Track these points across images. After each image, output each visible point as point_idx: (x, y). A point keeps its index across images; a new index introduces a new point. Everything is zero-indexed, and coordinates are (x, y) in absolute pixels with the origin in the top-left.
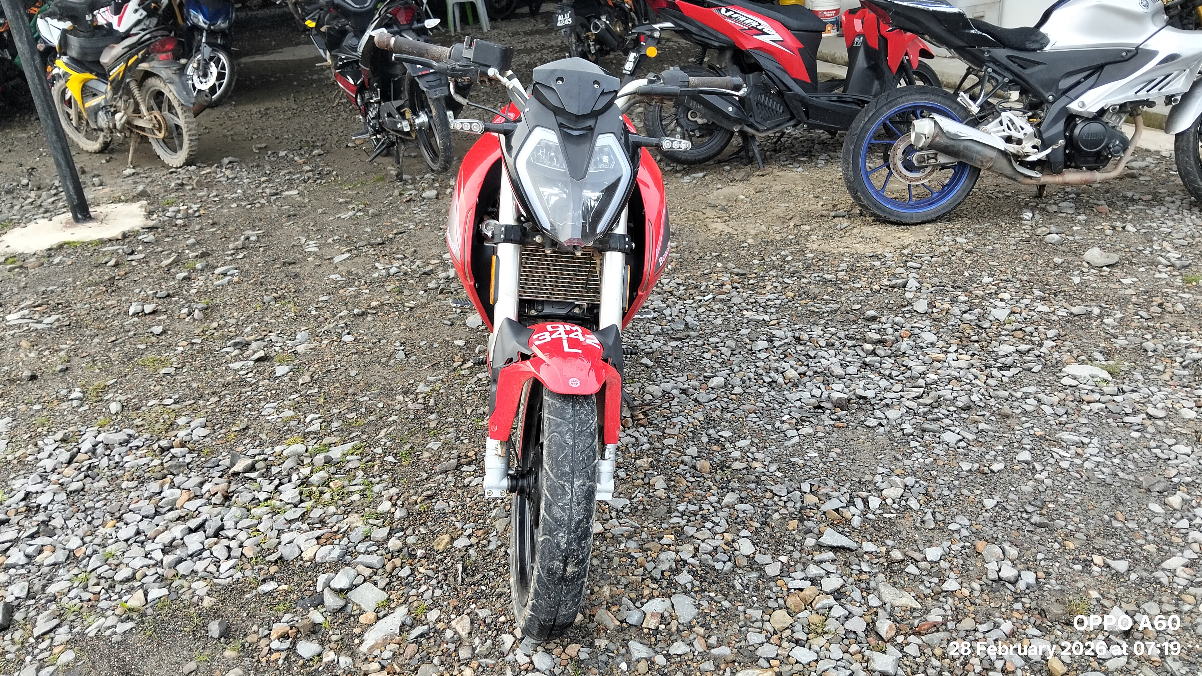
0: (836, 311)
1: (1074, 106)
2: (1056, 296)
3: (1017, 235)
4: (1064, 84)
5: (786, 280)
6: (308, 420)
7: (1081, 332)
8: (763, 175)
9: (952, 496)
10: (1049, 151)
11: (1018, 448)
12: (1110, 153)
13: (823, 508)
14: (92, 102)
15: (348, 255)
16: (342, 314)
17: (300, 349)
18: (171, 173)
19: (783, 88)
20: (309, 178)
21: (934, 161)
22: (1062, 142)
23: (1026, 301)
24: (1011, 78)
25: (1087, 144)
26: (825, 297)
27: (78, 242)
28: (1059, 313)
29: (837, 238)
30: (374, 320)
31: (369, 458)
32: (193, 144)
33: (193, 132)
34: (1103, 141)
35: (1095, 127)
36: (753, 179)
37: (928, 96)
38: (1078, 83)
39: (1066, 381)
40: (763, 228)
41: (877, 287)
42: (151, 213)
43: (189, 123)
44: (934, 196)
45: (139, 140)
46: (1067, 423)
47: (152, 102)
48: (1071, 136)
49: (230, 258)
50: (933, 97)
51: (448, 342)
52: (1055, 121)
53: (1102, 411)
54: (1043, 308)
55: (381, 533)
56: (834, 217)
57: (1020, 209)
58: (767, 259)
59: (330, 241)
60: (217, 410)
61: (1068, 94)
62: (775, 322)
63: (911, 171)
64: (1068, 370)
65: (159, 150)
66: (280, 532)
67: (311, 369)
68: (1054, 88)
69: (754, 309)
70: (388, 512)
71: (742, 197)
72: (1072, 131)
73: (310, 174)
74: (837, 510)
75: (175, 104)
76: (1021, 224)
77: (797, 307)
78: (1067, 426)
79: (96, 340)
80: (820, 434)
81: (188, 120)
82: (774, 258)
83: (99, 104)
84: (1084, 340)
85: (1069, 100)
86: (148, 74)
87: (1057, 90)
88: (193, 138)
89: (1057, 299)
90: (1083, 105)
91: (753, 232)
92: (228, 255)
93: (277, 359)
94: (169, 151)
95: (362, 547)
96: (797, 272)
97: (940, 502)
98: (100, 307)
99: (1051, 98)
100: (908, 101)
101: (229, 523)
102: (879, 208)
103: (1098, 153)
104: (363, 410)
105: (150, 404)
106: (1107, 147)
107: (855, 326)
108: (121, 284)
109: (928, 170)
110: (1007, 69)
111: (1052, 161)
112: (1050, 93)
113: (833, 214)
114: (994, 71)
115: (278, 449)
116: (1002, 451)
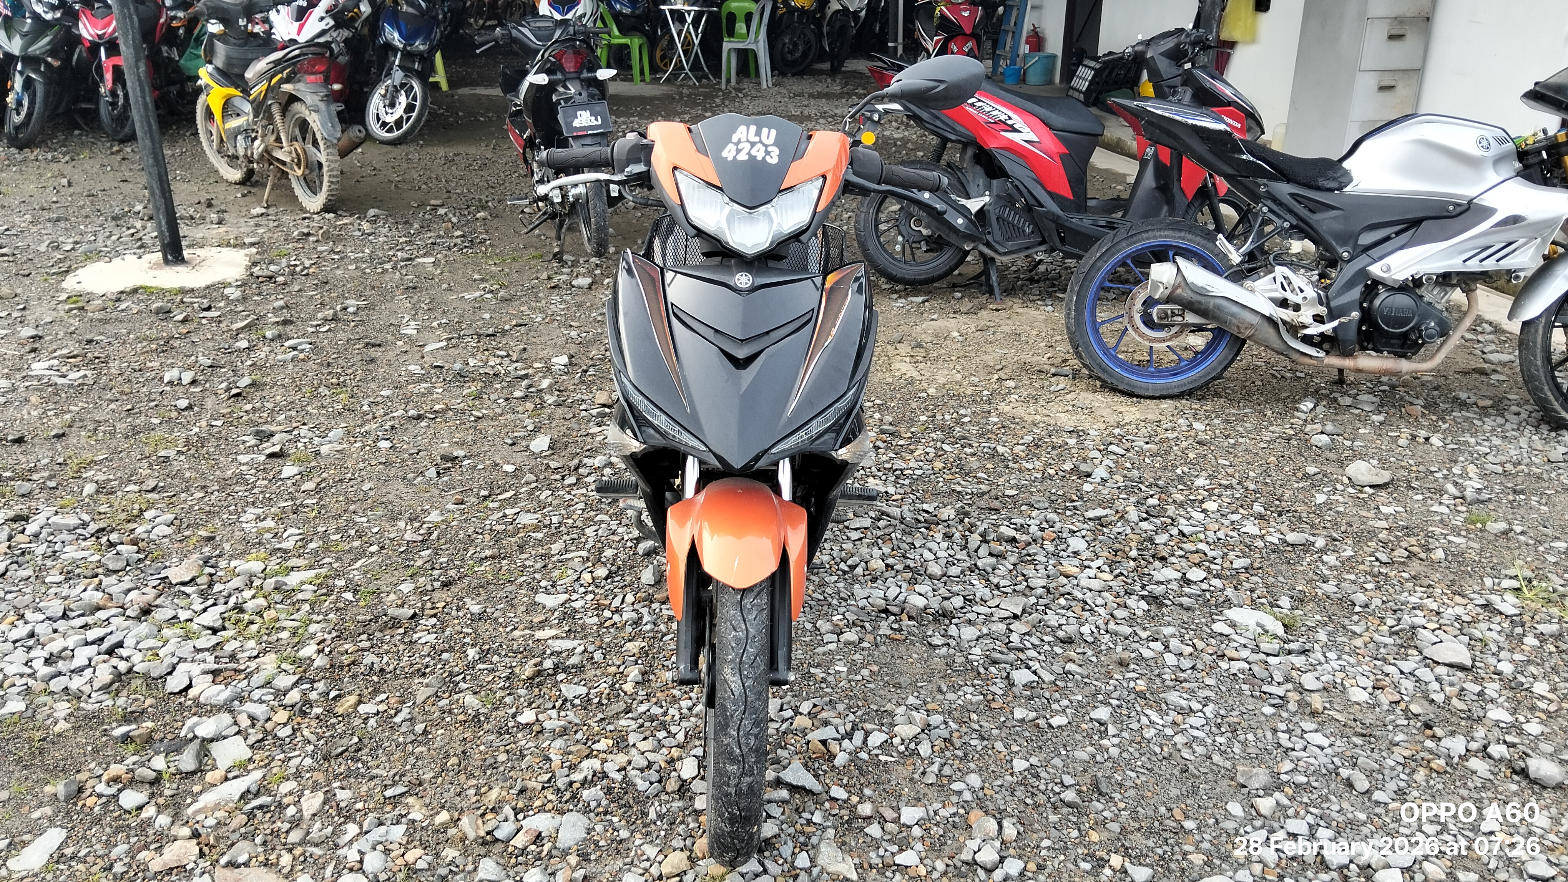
0: (983, 494)
1: (1376, 270)
2: (1280, 515)
3: (1278, 429)
4: (1366, 239)
5: (945, 447)
6: (285, 536)
7: (1284, 568)
8: (997, 310)
9: (979, 748)
10: (1335, 323)
11: (1101, 702)
12: (1421, 337)
13: (809, 737)
14: (234, 123)
15: (444, 343)
16: (395, 414)
17: (324, 450)
18: (304, 219)
19: (1032, 201)
20: (455, 245)
21: (1180, 319)
22: (1355, 315)
23: (1235, 517)
24: (1295, 222)
25: (1388, 320)
26: (980, 475)
27: (156, 288)
28: (1268, 538)
29: (1042, 402)
30: (428, 427)
31: (324, 591)
32: (333, 187)
33: (335, 173)
34: (1412, 319)
35: (1403, 300)
36: (983, 313)
37: (1183, 234)
38: (1388, 239)
39: (1220, 627)
40: (959, 377)
41: (1052, 472)
42: (255, 264)
43: (331, 161)
44: (1182, 364)
45: (279, 175)
46: (1186, 680)
47: (297, 131)
48: (1369, 308)
49: (313, 330)
50: (1190, 236)
51: (497, 465)
52: (1350, 285)
53: (1243, 673)
54: (1251, 528)
55: (285, 681)
56: (1054, 375)
57: (1305, 396)
58: (939, 417)
59: (435, 324)
60: (196, 508)
61: (1370, 252)
62: (899, 497)
63: (1152, 329)
64: (1232, 614)
65: (299, 191)
66: (181, 660)
67: (324, 475)
68: (1351, 243)
69: (884, 478)
70: (309, 658)
71: (956, 334)
72: (1371, 302)
73: (459, 241)
74: (824, 742)
75: (319, 137)
76: (1293, 417)
77: (938, 482)
78: (1184, 684)
79: (113, 406)
80: (865, 645)
81: (330, 157)
82: (947, 417)
83: (239, 127)
84: (1281, 579)
85: (1370, 260)
86: (293, 99)
87: (1356, 246)
88: (334, 180)
89: (1279, 520)
90: (1389, 269)
91: (942, 381)
92: (312, 326)
93: (292, 457)
94: (309, 192)
95: (256, 695)
96: (965, 438)
97: (959, 753)
98: (137, 368)
99: (1345, 254)
100: (1155, 237)
101: (129, 642)
102: (1105, 371)
103: (1405, 335)
104: (352, 532)
105: (127, 489)
106: (1417, 328)
107: (995, 517)
108: (176, 344)
109: (1174, 330)
110: (1290, 211)
111: (1340, 338)
112: (1345, 248)
113: (1053, 370)
114: (1271, 210)
115: (233, 563)
116: (1079, 702)
